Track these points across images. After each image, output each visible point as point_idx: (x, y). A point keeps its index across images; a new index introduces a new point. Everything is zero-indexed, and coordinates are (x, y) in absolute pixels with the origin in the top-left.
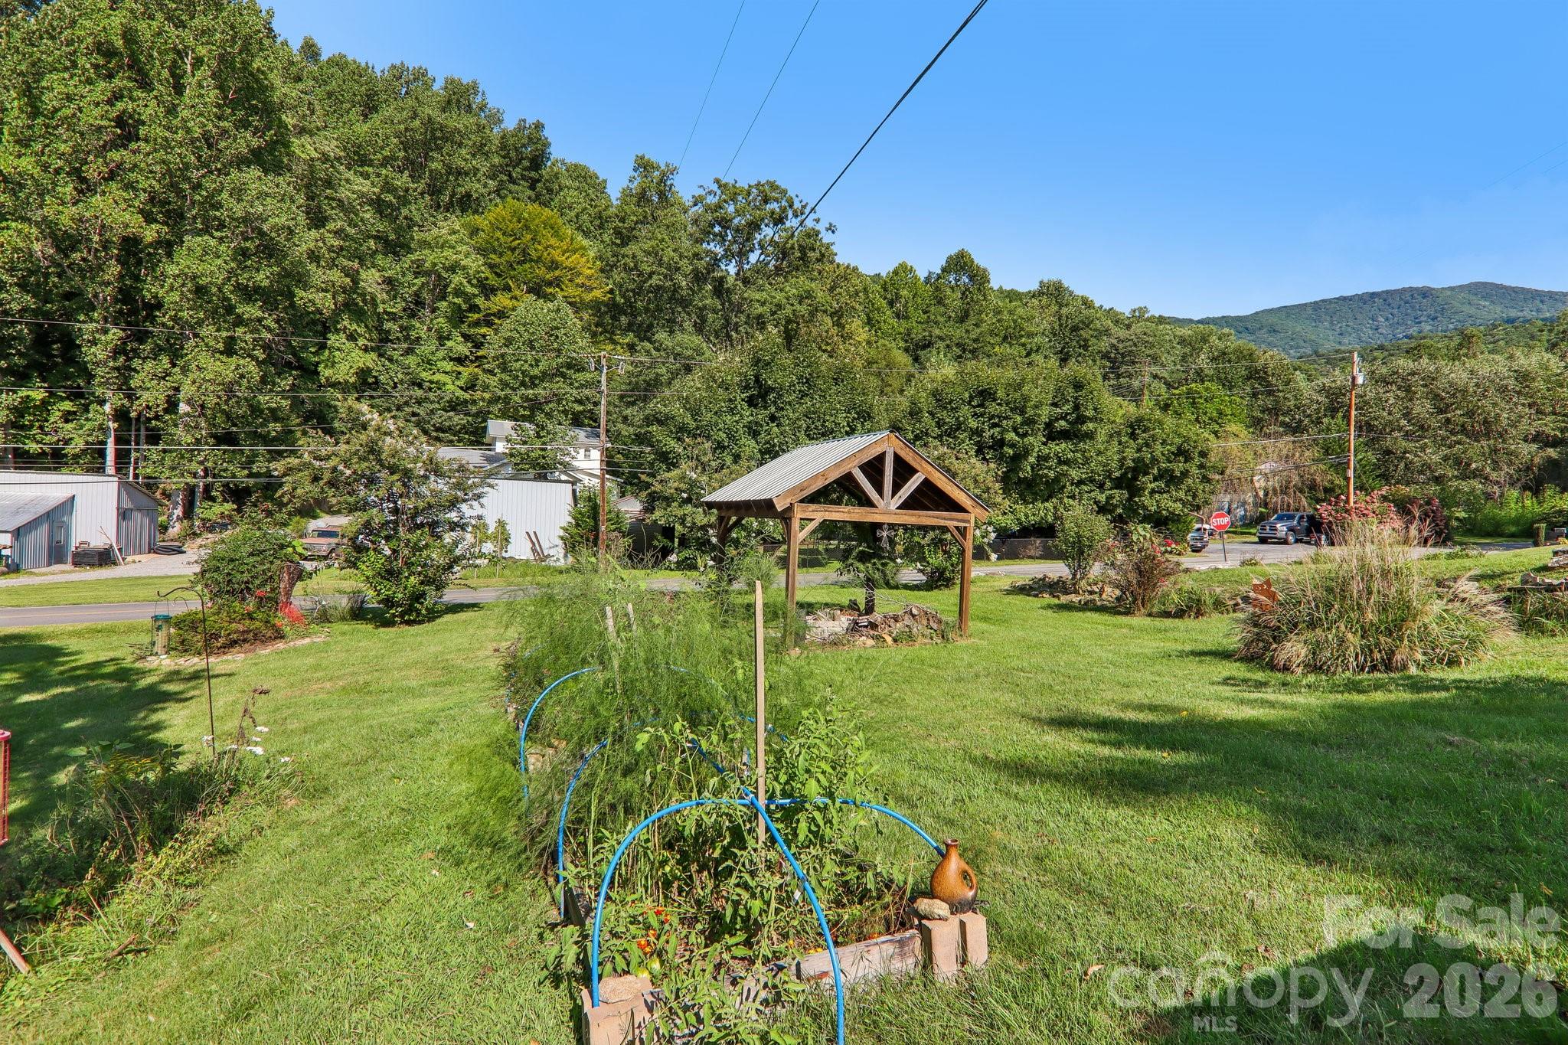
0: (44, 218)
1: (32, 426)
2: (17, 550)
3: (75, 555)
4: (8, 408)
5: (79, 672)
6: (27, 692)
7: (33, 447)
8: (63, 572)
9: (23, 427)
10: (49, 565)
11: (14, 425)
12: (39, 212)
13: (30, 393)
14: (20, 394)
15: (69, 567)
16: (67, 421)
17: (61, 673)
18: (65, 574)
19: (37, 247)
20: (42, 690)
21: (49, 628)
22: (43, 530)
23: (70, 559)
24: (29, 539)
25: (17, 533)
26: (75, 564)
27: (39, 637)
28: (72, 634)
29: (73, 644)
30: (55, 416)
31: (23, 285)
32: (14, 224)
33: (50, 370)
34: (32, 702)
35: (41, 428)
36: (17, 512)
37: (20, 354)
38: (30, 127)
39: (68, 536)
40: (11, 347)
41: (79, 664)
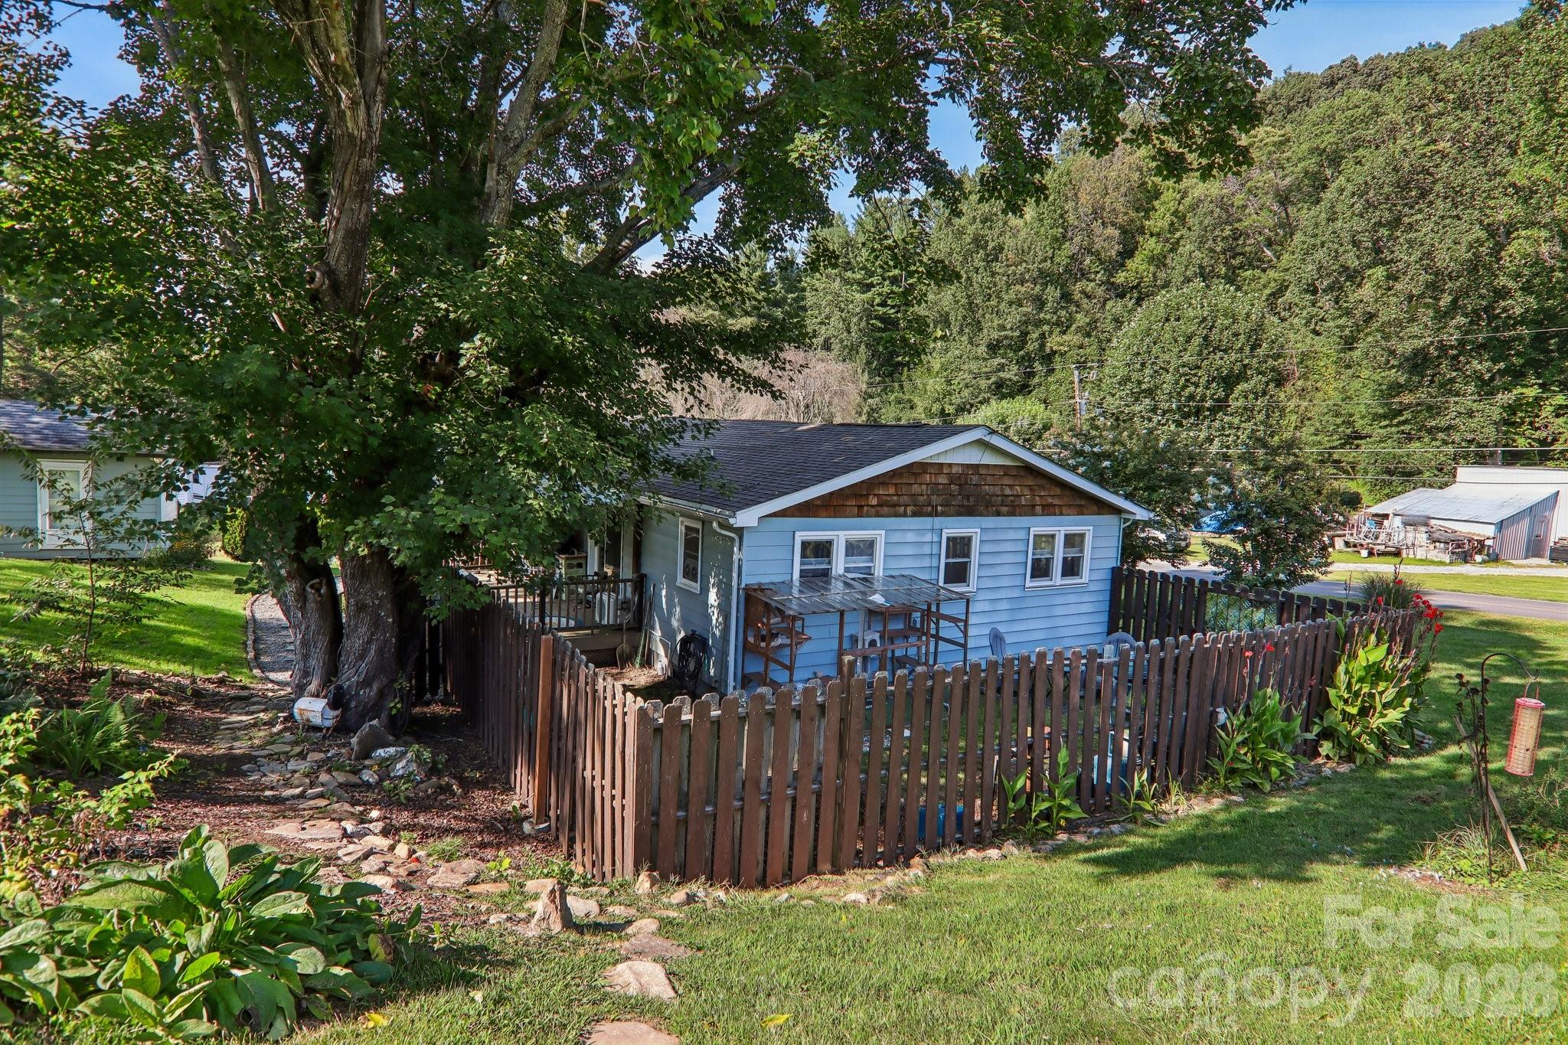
0: (1554, 219)
1: (1523, 423)
2: (1499, 541)
3: (1553, 550)
4: (1503, 407)
5: (1555, 667)
6: (1508, 675)
7: (1522, 444)
8: (1540, 566)
9: (1513, 424)
10: (1526, 558)
11: (1506, 423)
12: (1551, 214)
13: (1524, 390)
14: (1515, 392)
15: (1546, 561)
16: (1558, 416)
17: (1539, 665)
18: (1540, 568)
19: (1544, 249)
20: (1523, 676)
21: (1527, 620)
22: (1525, 524)
23: (1548, 553)
24: (1510, 532)
25: (1501, 525)
26: (1552, 559)
27: (1518, 626)
28: (1548, 630)
29: (1551, 640)
30: (1547, 411)
31: (1527, 289)
32: (1523, 233)
33: (1546, 367)
34: (1512, 685)
35: (1531, 423)
36: (1502, 506)
37: (1518, 354)
38: (1545, 132)
39: (1548, 529)
40: (1510, 349)
41: (1555, 659)
